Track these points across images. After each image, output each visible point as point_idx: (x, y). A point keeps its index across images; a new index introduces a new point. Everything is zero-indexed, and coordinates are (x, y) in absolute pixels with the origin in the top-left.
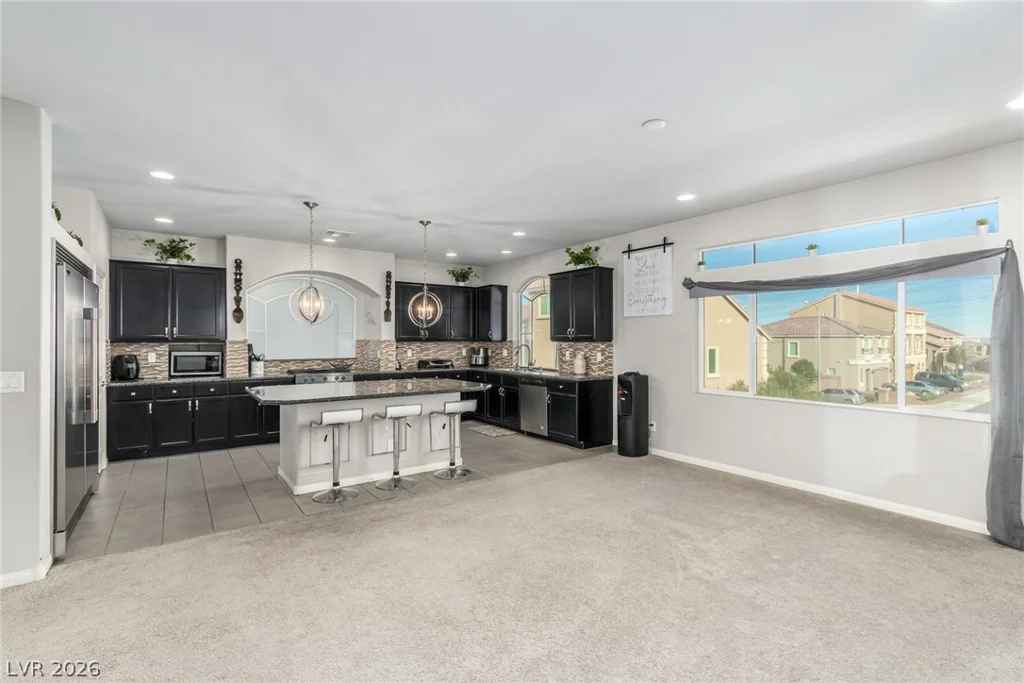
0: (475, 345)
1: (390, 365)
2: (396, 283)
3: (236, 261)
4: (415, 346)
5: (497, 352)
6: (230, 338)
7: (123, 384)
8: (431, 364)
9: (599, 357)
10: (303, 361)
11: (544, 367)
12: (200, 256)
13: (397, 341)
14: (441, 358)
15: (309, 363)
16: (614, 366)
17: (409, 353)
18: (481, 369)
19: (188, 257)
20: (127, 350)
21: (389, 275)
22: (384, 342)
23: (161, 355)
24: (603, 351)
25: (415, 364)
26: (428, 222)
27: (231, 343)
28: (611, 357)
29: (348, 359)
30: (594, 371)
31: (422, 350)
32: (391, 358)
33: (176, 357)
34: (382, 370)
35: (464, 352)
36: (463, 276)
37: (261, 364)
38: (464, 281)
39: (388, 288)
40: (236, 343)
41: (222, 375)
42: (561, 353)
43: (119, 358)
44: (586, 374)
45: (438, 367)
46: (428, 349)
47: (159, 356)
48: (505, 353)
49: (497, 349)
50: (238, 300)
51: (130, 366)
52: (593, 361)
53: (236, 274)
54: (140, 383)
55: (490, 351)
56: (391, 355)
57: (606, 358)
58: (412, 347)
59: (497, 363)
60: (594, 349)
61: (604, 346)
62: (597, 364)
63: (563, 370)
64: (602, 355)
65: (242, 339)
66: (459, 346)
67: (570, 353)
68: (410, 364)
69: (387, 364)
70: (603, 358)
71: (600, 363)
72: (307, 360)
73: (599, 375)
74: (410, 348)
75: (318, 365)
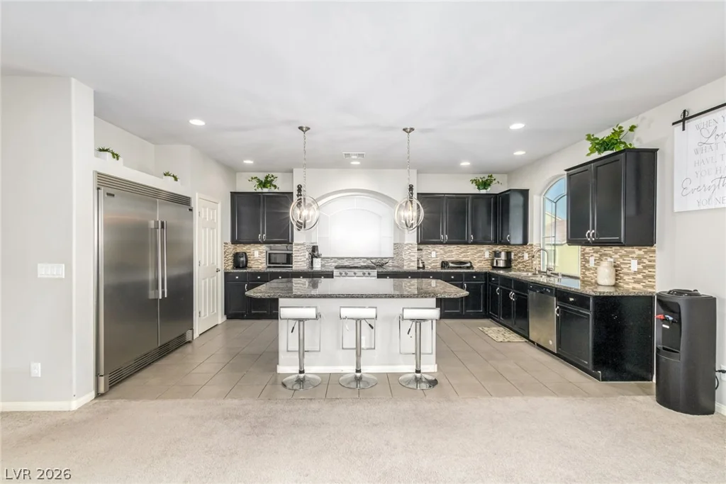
0: (498, 248)
1: (412, 264)
2: (418, 194)
3: (299, 186)
4: (439, 248)
5: (519, 255)
6: (295, 241)
8: (451, 265)
9: (634, 266)
10: (353, 258)
11: (564, 273)
12: (281, 186)
13: (418, 244)
14: (464, 259)
15: (357, 261)
16: (657, 277)
17: (434, 254)
18: (501, 272)
19: (275, 187)
20: (241, 249)
21: (411, 188)
22: (407, 244)
23: (262, 253)
24: (640, 261)
25: (439, 265)
26: (412, 129)
27: (295, 245)
28: (653, 267)
30: (627, 283)
31: (446, 253)
32: (413, 259)
33: (269, 254)
34: (406, 268)
35: (487, 255)
36: (485, 184)
37: (319, 260)
38: (485, 188)
40: (298, 245)
41: (291, 267)
42: (585, 260)
43: (237, 253)
44: (615, 286)
45: (460, 268)
46: (452, 251)
47: (261, 253)
48: (526, 256)
49: (519, 252)
51: (242, 259)
52: (625, 270)
53: (298, 195)
54: (249, 270)
55: (513, 254)
56: (414, 256)
57: (645, 267)
58: (436, 249)
59: (519, 266)
60: (628, 256)
61: (641, 252)
62: (632, 274)
63: (586, 279)
64: (639, 264)
65: (302, 242)
66: (482, 249)
67: (595, 260)
68: (433, 264)
69: (409, 264)
70: (640, 267)
71: (635, 273)
72: (355, 258)
73: (634, 288)
74: (434, 250)
75: (364, 262)
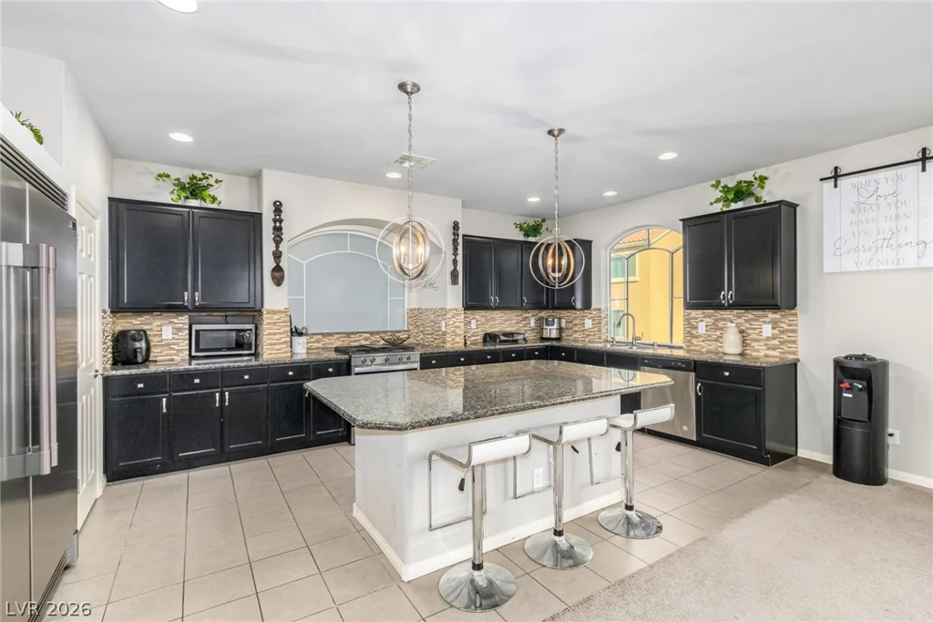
0: (544, 314)
1: (457, 339)
2: (464, 236)
3: (275, 203)
4: (480, 315)
5: (577, 322)
6: (268, 305)
7: (126, 372)
8: (502, 338)
9: (767, 330)
10: (349, 334)
11: (658, 343)
12: (229, 196)
13: (464, 309)
14: (508, 330)
16: (799, 343)
17: (474, 324)
18: (555, 343)
19: (214, 199)
20: (133, 323)
21: (456, 226)
22: (451, 310)
23: (179, 330)
24: (775, 324)
25: (480, 339)
26: (561, 131)
27: (269, 312)
28: (795, 331)
29: (399, 332)
30: (758, 351)
31: (488, 321)
32: (458, 331)
33: (198, 332)
34: (449, 347)
35: (533, 323)
36: (534, 230)
37: (303, 339)
38: (535, 236)
39: (455, 242)
40: (275, 312)
41: (256, 355)
42: (690, 326)
43: (123, 334)
44: (742, 354)
46: (493, 319)
47: (176, 330)
48: (588, 324)
49: (575, 318)
50: (277, 256)
51: (138, 345)
52: (755, 336)
53: (275, 221)
54: (152, 369)
55: (563, 321)
56: (459, 327)
57: (782, 332)
58: (477, 317)
59: (577, 336)
60: (757, 320)
61: (777, 316)
62: (763, 340)
63: (692, 348)
64: (773, 328)
65: (282, 308)
66: (528, 315)
67: (707, 326)
68: (473, 338)
69: (453, 339)
70: (776, 332)
71: (768, 339)
72: (352, 333)
73: (766, 356)
74: (474, 318)
75: (366, 339)
